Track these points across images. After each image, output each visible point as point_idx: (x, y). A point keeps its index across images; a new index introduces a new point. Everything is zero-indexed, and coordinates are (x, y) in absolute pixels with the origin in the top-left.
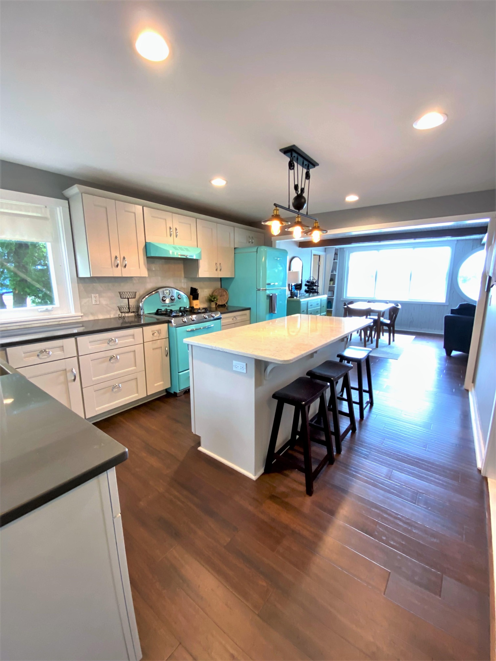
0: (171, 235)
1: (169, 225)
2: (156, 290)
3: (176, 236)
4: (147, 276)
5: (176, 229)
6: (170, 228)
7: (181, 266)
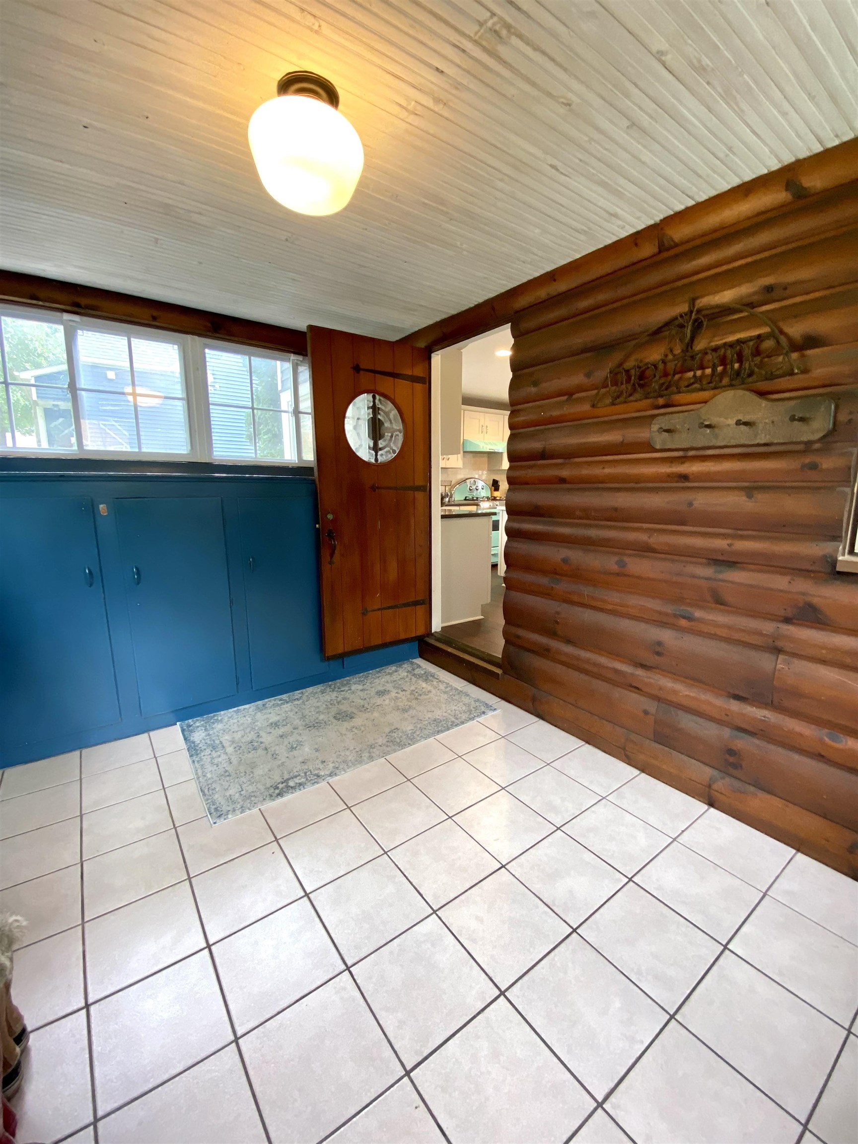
0: (482, 432)
1: (482, 423)
2: (465, 480)
3: (487, 433)
4: (462, 467)
5: (487, 427)
6: (482, 426)
7: (485, 459)
